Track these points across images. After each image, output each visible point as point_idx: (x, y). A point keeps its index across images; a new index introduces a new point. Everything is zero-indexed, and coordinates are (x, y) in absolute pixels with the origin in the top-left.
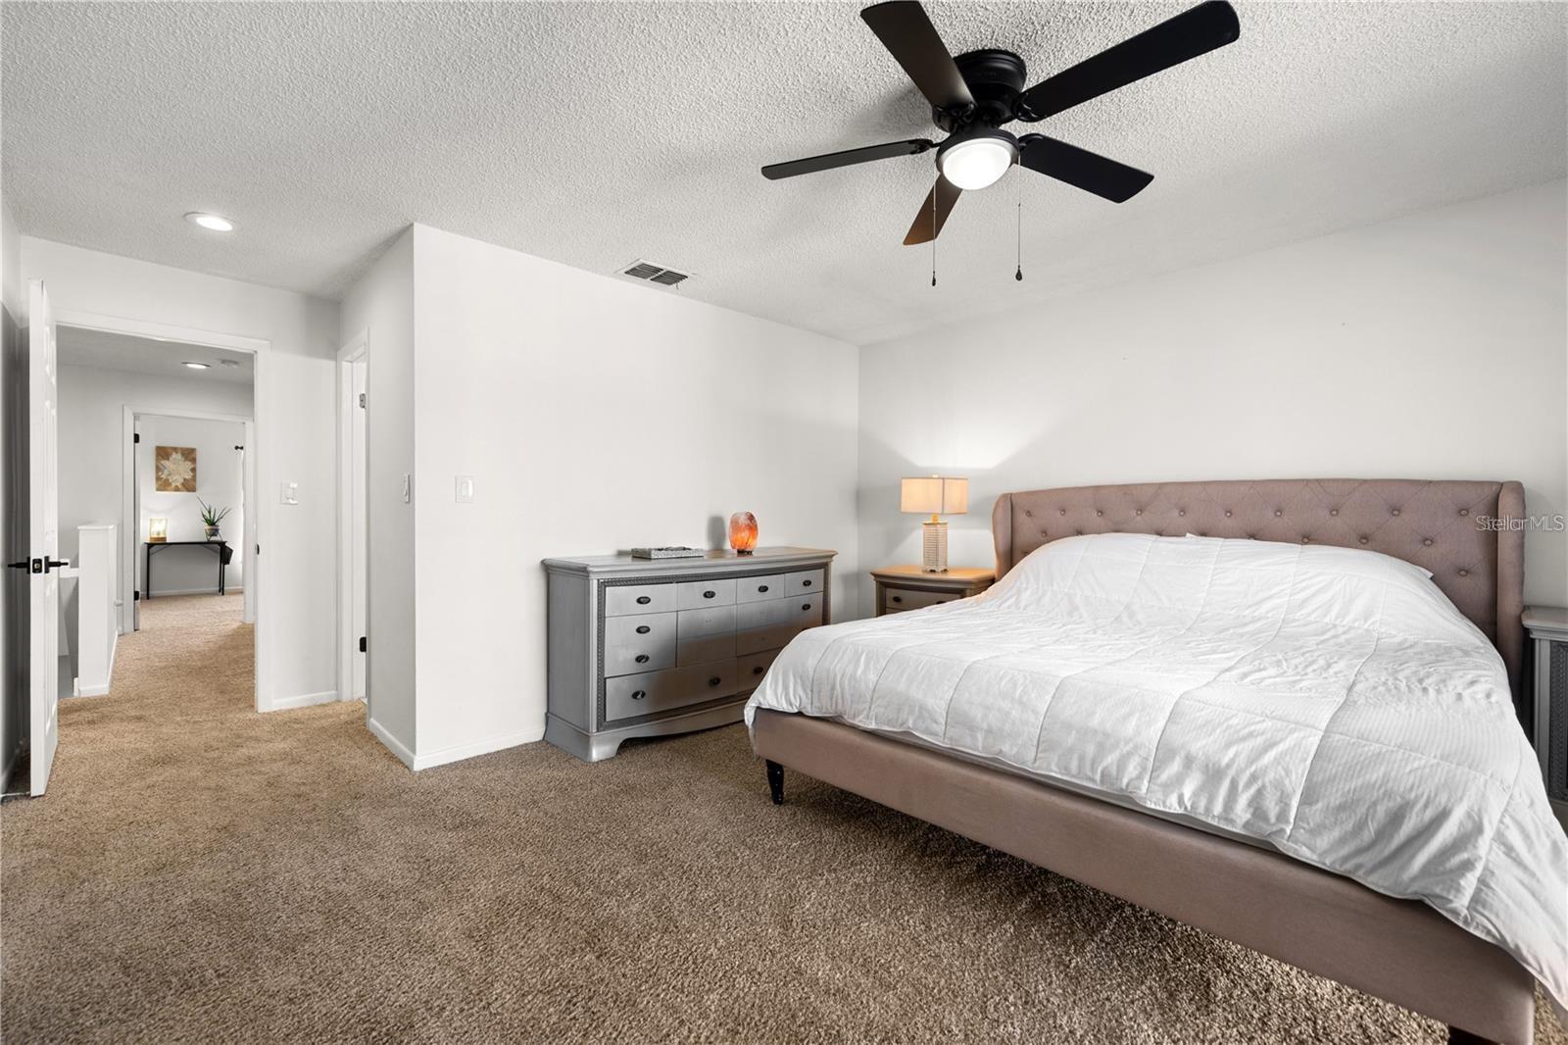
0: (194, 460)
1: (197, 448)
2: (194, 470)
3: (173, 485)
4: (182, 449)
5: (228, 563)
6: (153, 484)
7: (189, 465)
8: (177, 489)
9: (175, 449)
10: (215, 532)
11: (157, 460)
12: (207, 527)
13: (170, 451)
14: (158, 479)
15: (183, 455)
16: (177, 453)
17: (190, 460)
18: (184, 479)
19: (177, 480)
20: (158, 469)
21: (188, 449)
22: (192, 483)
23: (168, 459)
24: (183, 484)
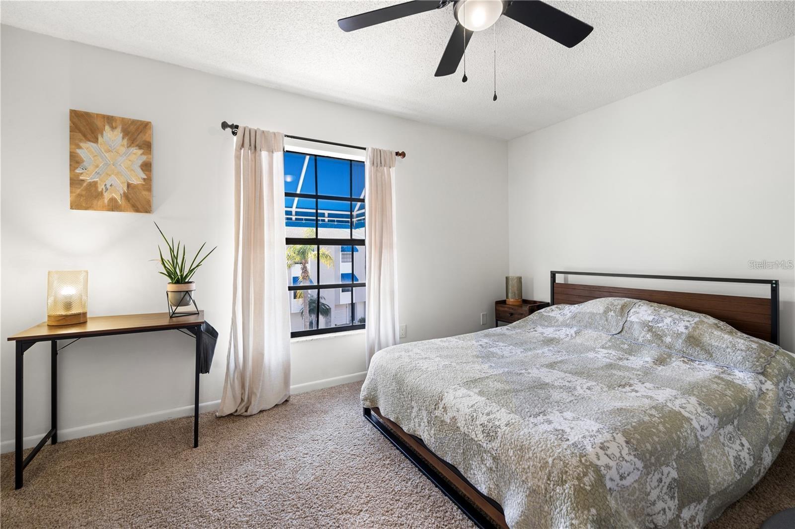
0: (147, 147)
1: (154, 123)
2: (147, 167)
3: (107, 196)
4: (123, 120)
5: (207, 370)
6: (65, 195)
7: (137, 156)
8: (114, 206)
9: (110, 120)
10: (183, 298)
11: (74, 142)
12: (166, 285)
13: (99, 123)
14: (75, 182)
15: (126, 133)
16: (113, 128)
17: (140, 147)
18: (129, 185)
19: (115, 188)
20: (75, 161)
21: (134, 122)
22: (145, 193)
23: (96, 140)
24: (126, 196)
